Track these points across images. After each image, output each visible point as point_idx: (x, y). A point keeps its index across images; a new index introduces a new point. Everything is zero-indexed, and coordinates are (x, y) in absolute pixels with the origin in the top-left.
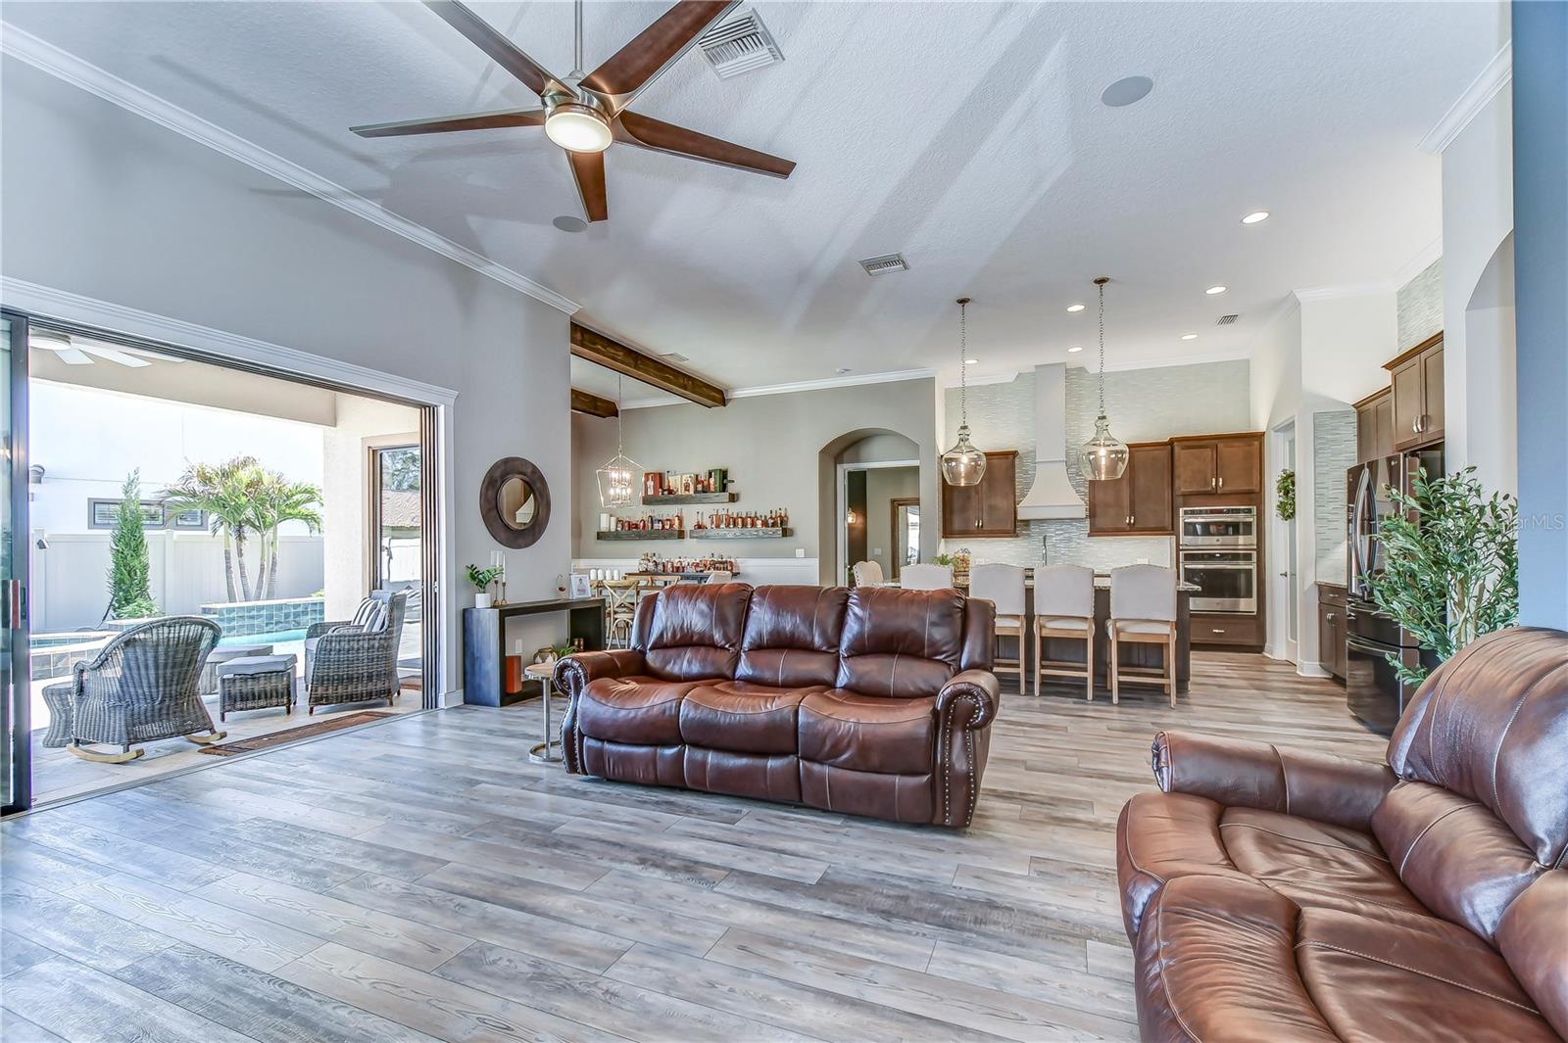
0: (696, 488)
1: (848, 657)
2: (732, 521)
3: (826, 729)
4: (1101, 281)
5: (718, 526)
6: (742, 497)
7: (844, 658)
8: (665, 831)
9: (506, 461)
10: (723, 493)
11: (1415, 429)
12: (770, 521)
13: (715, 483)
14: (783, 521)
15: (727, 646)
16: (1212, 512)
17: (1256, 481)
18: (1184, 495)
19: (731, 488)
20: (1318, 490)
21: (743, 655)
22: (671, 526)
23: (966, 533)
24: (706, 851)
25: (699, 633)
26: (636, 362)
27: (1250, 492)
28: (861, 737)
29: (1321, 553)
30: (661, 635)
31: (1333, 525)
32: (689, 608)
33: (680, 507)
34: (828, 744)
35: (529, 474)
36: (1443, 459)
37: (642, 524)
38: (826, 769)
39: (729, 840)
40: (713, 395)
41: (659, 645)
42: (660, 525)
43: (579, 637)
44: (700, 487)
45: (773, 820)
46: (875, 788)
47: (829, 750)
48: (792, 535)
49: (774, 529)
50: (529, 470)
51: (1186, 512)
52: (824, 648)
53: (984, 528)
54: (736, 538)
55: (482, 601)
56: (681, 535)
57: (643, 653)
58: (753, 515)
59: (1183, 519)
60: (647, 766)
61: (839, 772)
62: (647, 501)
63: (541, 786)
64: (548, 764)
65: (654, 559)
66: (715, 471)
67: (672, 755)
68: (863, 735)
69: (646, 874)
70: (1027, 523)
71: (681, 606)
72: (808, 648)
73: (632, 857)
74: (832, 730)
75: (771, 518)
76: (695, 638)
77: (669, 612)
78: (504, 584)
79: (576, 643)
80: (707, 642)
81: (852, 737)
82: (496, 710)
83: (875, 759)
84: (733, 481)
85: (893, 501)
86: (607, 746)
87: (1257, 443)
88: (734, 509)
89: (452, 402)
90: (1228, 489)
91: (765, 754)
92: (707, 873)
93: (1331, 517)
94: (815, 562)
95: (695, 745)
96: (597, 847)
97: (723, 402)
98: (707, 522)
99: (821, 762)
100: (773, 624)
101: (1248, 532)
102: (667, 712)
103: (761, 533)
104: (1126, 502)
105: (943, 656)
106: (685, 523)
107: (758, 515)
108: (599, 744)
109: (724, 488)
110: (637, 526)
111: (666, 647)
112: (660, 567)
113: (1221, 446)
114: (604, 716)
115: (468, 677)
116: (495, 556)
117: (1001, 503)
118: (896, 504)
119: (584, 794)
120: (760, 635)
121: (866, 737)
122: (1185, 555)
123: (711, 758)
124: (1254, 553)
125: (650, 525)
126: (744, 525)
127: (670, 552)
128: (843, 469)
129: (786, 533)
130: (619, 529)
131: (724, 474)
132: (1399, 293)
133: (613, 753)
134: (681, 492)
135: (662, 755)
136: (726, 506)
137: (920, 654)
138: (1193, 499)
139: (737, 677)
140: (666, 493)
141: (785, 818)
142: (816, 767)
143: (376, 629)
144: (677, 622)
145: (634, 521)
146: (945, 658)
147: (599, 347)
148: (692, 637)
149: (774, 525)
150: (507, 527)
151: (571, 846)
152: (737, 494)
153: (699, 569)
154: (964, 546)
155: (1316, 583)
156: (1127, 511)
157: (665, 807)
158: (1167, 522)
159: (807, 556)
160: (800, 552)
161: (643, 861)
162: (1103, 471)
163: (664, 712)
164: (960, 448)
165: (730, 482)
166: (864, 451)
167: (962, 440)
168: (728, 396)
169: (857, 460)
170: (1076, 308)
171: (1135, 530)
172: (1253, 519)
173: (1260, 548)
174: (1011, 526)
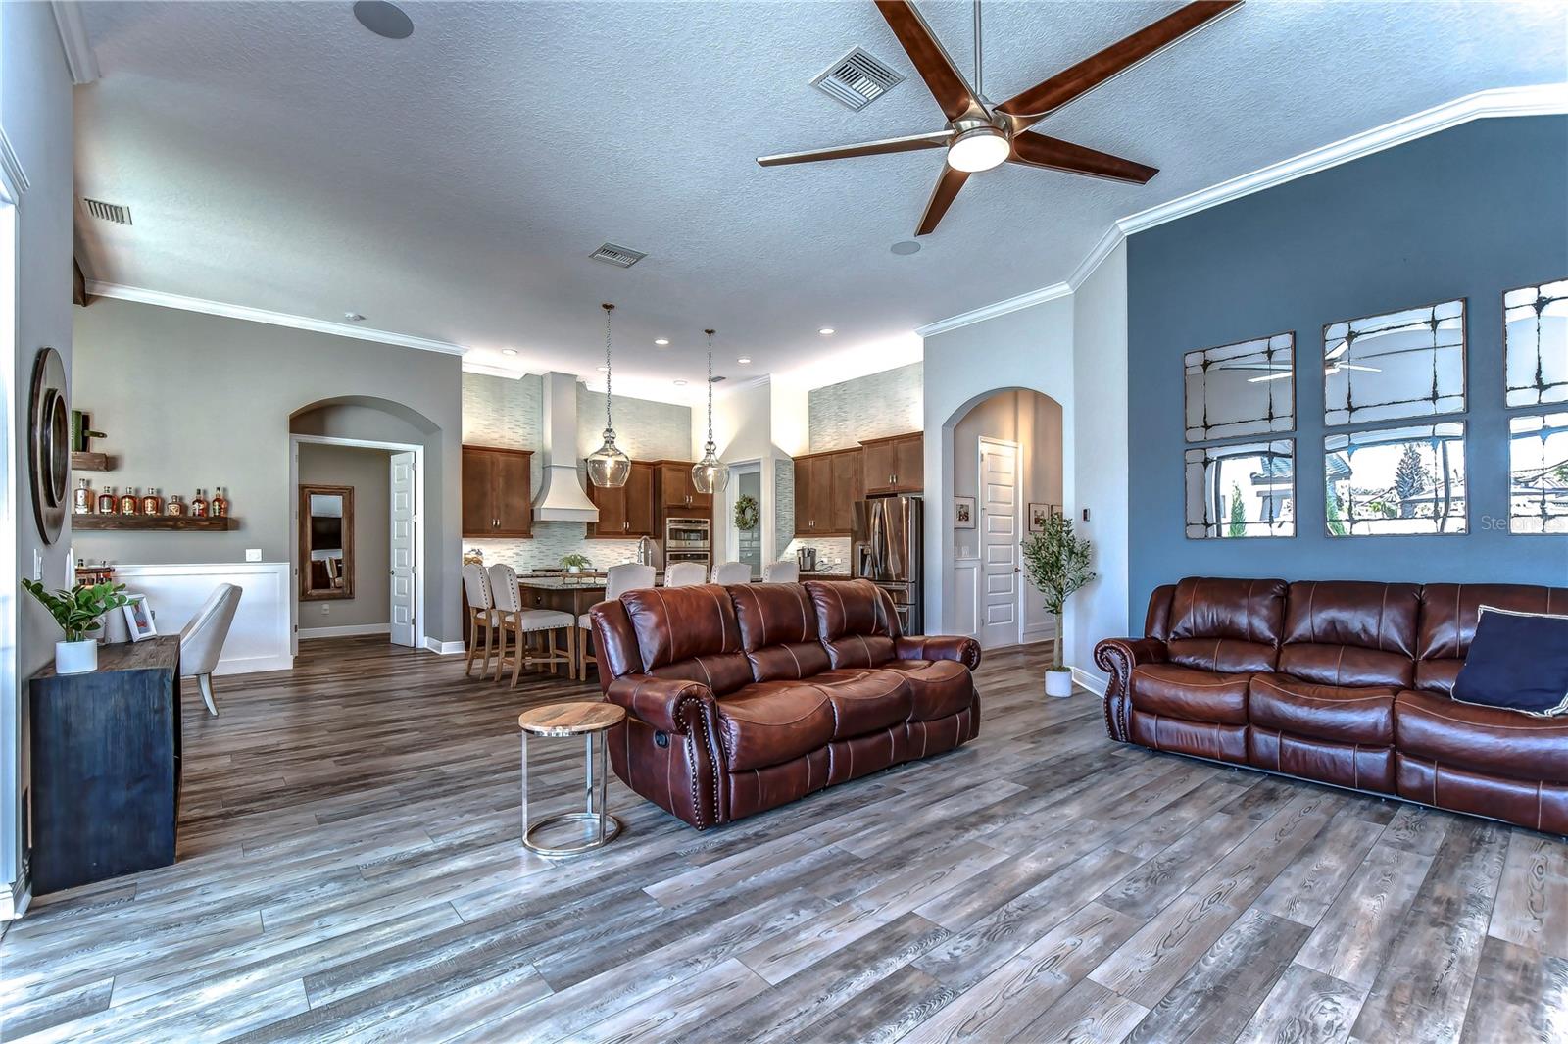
6: (126, 462)
10: (80, 453)
11: (890, 482)
14: (222, 507)
16: (687, 522)
18: (669, 508)
19: (98, 445)
20: (778, 511)
23: (481, 532)
27: (704, 508)
28: (948, 691)
29: (781, 548)
30: (666, 650)
31: (784, 534)
36: (922, 503)
38: (924, 725)
41: (662, 661)
45: (908, 779)
46: (949, 727)
47: (931, 708)
48: (238, 528)
51: (671, 521)
52: (810, 638)
53: (502, 528)
58: (155, 494)
59: (669, 526)
61: (930, 724)
70: (535, 524)
72: (797, 640)
75: (196, 501)
76: (703, 646)
81: (943, 692)
83: (952, 705)
84: (103, 434)
85: (302, 488)
86: (759, 774)
88: (106, 481)
90: (694, 503)
93: (783, 529)
94: (284, 568)
97: (84, 299)
99: (920, 721)
101: (705, 538)
104: (623, 510)
107: (167, 495)
108: (752, 776)
109: (81, 445)
111: (668, 663)
117: (517, 502)
122: (670, 555)
123: (851, 746)
124: (707, 553)
126: (138, 509)
128: (296, 441)
129: (229, 525)
131: (83, 421)
133: (768, 780)
135: (813, 762)
136: (88, 473)
138: (674, 511)
142: (917, 726)
148: (699, 645)
152: (114, 458)
156: (623, 517)
159: (268, 558)
160: (253, 554)
164: (606, 450)
165: (97, 435)
166: (333, 421)
167: (606, 442)
168: (97, 289)
169: (322, 432)
170: (662, 342)
171: (630, 534)
172: (708, 528)
173: (711, 550)
174: (524, 526)
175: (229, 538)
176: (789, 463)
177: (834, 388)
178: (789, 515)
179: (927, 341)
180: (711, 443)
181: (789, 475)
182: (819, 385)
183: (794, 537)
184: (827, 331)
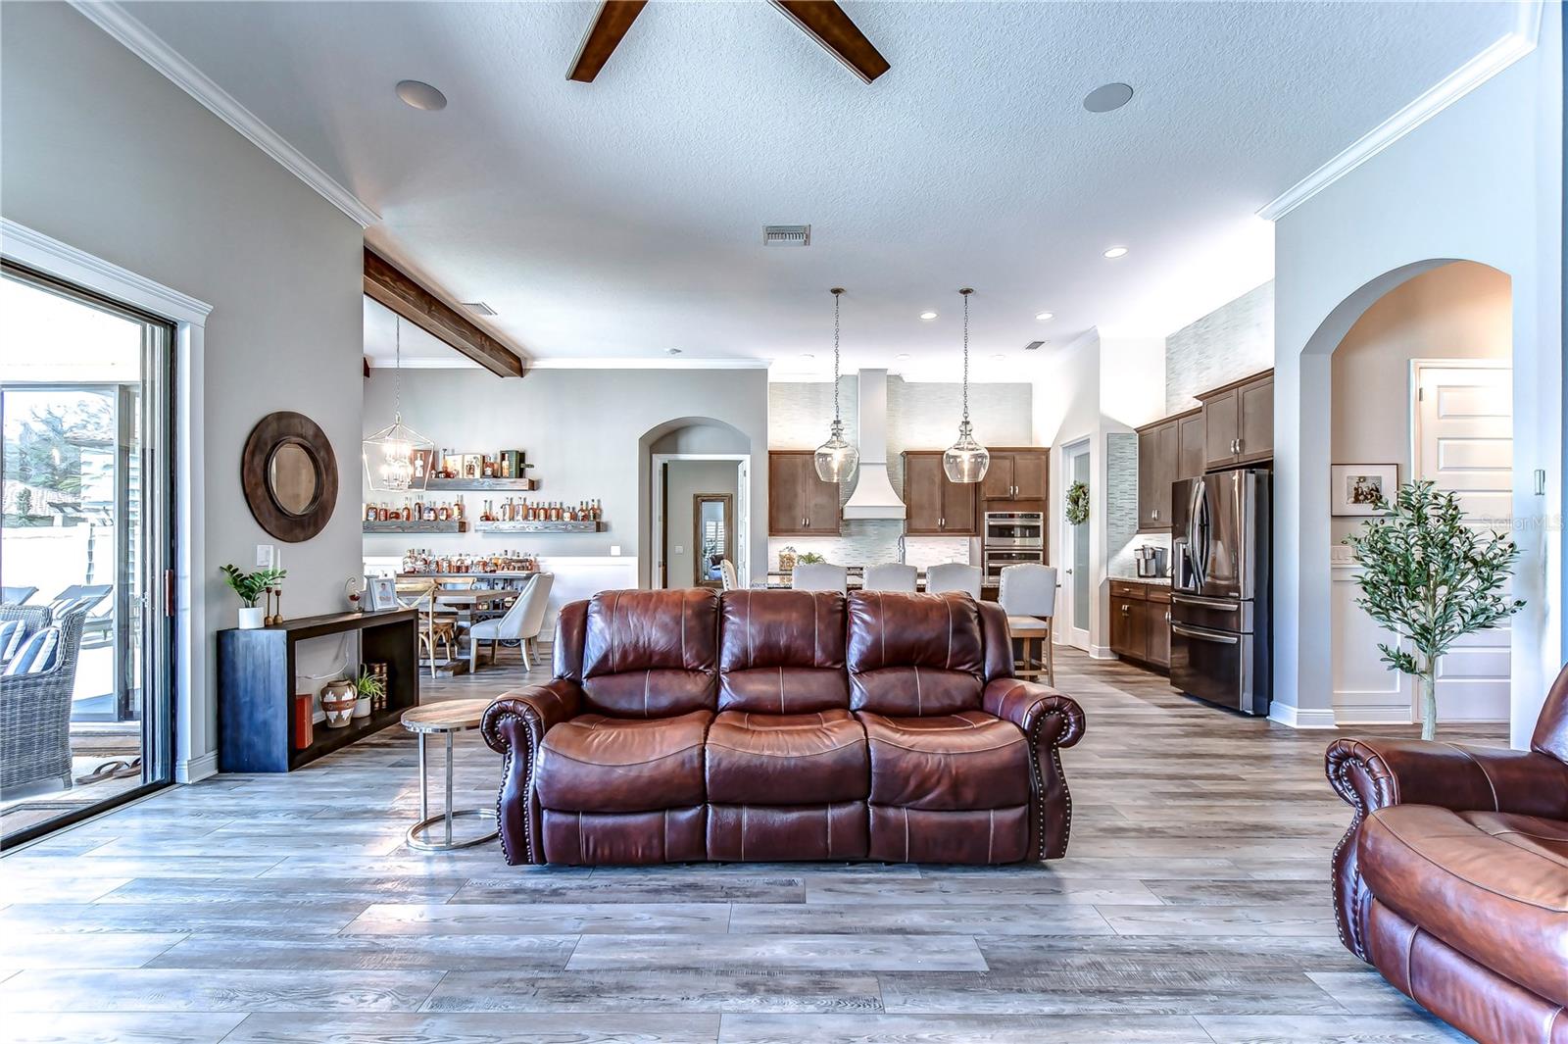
0: (483, 474)
1: (860, 673)
2: (532, 513)
3: (911, 765)
4: (966, 292)
5: (512, 519)
6: (544, 484)
7: (855, 674)
8: (726, 932)
9: (281, 416)
10: (518, 480)
11: (1233, 450)
12: (581, 514)
13: (510, 466)
14: (596, 514)
15: (701, 668)
16: (1011, 516)
17: (1043, 490)
18: (990, 500)
19: (530, 474)
20: (1110, 500)
21: (725, 678)
22: (448, 516)
23: (792, 531)
24: (819, 952)
25: (662, 653)
26: (430, 308)
27: (1038, 500)
28: (954, 772)
29: (1113, 550)
30: (605, 658)
31: (1120, 530)
32: (646, 623)
33: (460, 493)
34: (913, 783)
35: (310, 438)
36: (1271, 478)
37: (405, 513)
38: (905, 814)
39: (824, 928)
40: (510, 361)
41: (602, 670)
42: (432, 514)
43: (380, 661)
44: (489, 471)
45: (846, 887)
46: (966, 827)
47: (913, 791)
48: (606, 530)
49: (586, 523)
50: (310, 432)
51: (990, 516)
52: (828, 664)
53: (811, 527)
54: (537, 533)
55: (248, 619)
56: (463, 527)
57: (576, 683)
58: (558, 506)
59: (987, 522)
60: (650, 838)
61: (920, 816)
62: (416, 483)
63: (471, 893)
64: (451, 853)
65: (423, 556)
66: (507, 452)
67: (691, 819)
68: (957, 768)
69: (774, 1010)
70: (848, 522)
71: (632, 620)
72: (806, 664)
73: (727, 984)
74: (917, 766)
75: (582, 510)
76: (656, 658)
77: (615, 626)
78: (278, 593)
79: (377, 670)
80: (672, 664)
81: (942, 772)
82: (285, 777)
83: (969, 795)
84: (532, 466)
85: (696, 497)
86: (583, 820)
87: (1044, 457)
88: (534, 498)
89: (202, 320)
90: (1023, 496)
91: (822, 805)
92: (854, 986)
93: (1119, 523)
94: (634, 561)
95: (722, 803)
96: (662, 979)
97: (521, 371)
98: (497, 512)
99: (898, 807)
100: (762, 638)
101: (1037, 535)
102: (687, 766)
103: (570, 527)
104: (938, 505)
105: (968, 666)
106: (467, 513)
107: (565, 507)
108: (570, 819)
109: (521, 474)
110: (397, 515)
111: (610, 673)
112: (433, 566)
113: (1017, 457)
114: (587, 780)
115: (228, 733)
116: (266, 554)
117: (827, 502)
118: (699, 500)
119: (556, 894)
120: (745, 652)
121: (960, 771)
122: (990, 554)
123: (746, 815)
124: (1041, 553)
125: (417, 514)
126: (547, 517)
127: (444, 547)
128: (659, 460)
129: (600, 527)
130: (371, 519)
131: (521, 457)
132: (1168, 339)
133: (594, 830)
134: (463, 475)
135: (673, 823)
136: (523, 495)
137: (940, 665)
138: (995, 505)
139: (720, 707)
140: (442, 475)
141: (853, 882)
142: (891, 812)
143: (36, 668)
144: (628, 639)
145: (392, 509)
146: (970, 668)
147: (387, 279)
148: (651, 657)
149: (585, 518)
150: (279, 510)
151: (621, 988)
152: (538, 482)
153: (488, 569)
154: (790, 545)
155: (1107, 579)
156: (939, 513)
157: (691, 894)
158: (971, 526)
159: (624, 553)
160: (615, 550)
161: (750, 989)
162: (966, 473)
163: (683, 763)
164: (833, 442)
165: (528, 466)
166: (683, 441)
167: (834, 434)
168: (527, 365)
169: (676, 451)
170: (929, 316)
171: (945, 531)
172: (1040, 523)
173: (1045, 549)
174: (837, 525)
175: (601, 538)
176: (1128, 436)
177: (1196, 327)
178: (1131, 503)
179: (1281, 225)
180: (967, 423)
181: (1132, 452)
182: (1174, 328)
183: (1138, 533)
184: (1116, 252)
